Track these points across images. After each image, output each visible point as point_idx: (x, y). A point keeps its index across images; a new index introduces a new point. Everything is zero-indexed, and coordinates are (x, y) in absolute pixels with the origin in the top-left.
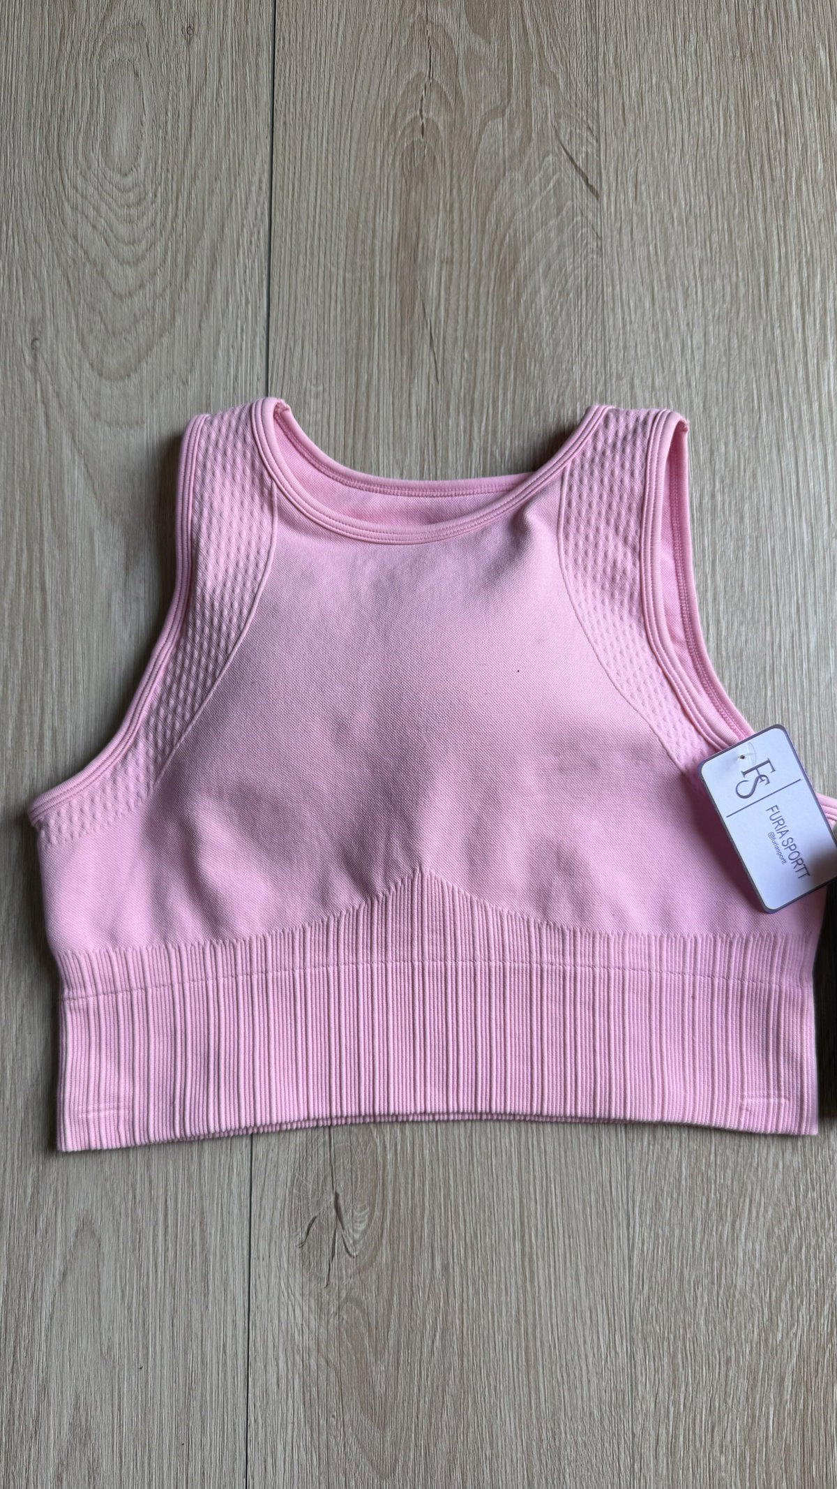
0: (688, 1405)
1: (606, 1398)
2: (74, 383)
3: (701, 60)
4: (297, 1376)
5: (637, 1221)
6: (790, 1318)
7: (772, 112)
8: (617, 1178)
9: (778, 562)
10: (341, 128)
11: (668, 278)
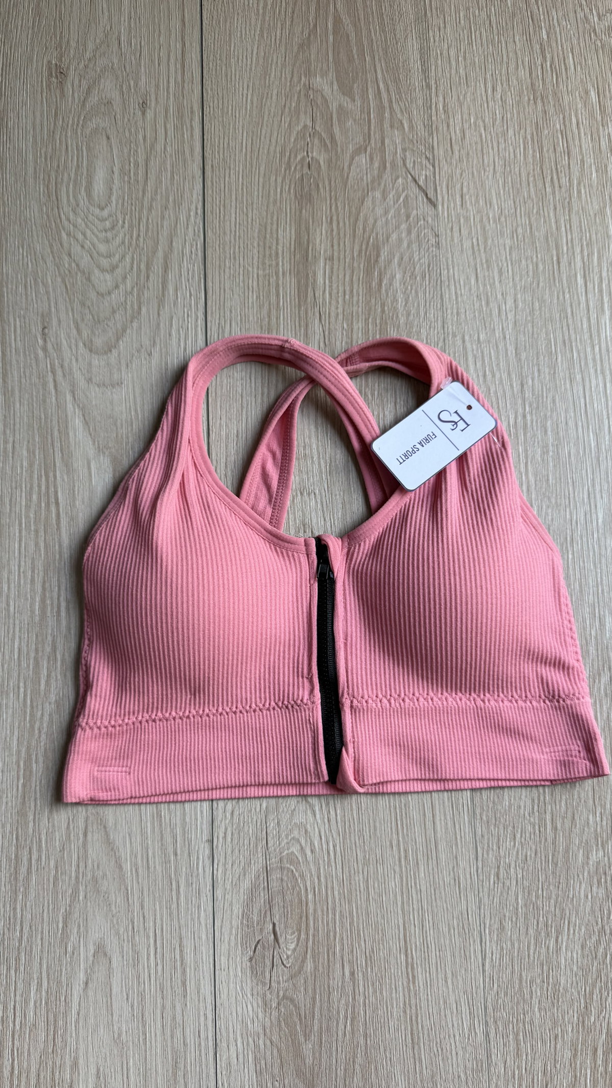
0: (528, 1068)
1: (469, 1065)
2: (73, 357)
3: (506, 104)
4: (250, 1053)
5: (488, 938)
6: (600, 1006)
7: (558, 138)
8: (472, 908)
9: (574, 462)
10: (252, 167)
11: (487, 261)
